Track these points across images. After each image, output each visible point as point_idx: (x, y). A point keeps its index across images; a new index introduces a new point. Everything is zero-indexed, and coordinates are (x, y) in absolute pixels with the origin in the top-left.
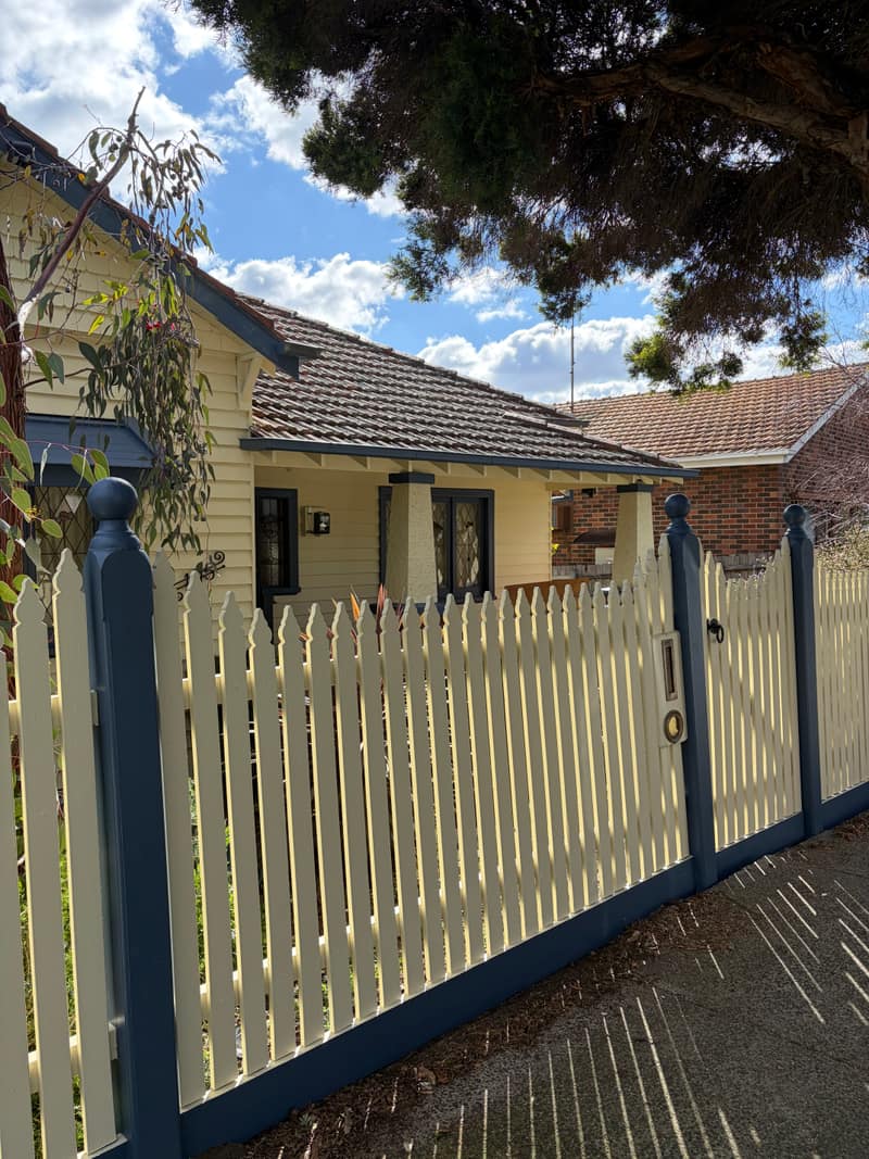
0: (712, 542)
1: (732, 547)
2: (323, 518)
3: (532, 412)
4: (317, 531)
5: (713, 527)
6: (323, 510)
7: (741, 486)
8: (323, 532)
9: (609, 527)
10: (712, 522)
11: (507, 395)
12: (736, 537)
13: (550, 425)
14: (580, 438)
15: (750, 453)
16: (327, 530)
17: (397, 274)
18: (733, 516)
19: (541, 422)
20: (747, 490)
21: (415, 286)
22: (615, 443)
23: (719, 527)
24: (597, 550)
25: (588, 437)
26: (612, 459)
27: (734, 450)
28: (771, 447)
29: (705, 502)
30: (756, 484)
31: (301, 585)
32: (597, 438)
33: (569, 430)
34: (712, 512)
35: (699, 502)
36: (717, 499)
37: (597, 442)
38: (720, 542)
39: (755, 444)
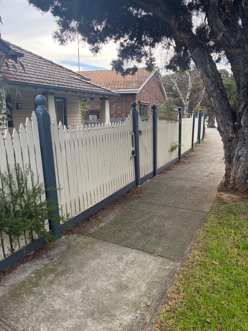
0: (120, 114)
1: (125, 115)
2: (19, 105)
3: (75, 75)
4: (17, 108)
5: (120, 110)
6: (19, 102)
7: (127, 99)
8: (20, 109)
9: (93, 109)
10: (120, 108)
11: (68, 70)
12: (126, 112)
13: (82, 80)
14: (90, 84)
15: (129, 90)
16: (21, 108)
17: (56, 36)
18: (125, 107)
19: (80, 79)
20: (128, 100)
21: (61, 40)
22: (100, 86)
23: (121, 110)
24: (90, 115)
25: (92, 84)
26: (99, 90)
27: (126, 89)
28: (134, 88)
29: (118, 103)
30: (131, 98)
31: (14, 124)
32: (94, 84)
33: (87, 81)
34: (120, 106)
35: (116, 103)
36: (121, 102)
37: (95, 85)
38: (122, 114)
39: (131, 87)
